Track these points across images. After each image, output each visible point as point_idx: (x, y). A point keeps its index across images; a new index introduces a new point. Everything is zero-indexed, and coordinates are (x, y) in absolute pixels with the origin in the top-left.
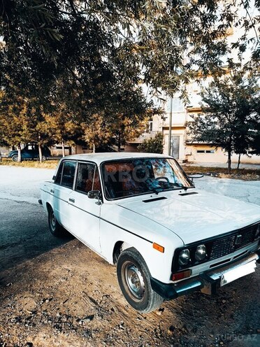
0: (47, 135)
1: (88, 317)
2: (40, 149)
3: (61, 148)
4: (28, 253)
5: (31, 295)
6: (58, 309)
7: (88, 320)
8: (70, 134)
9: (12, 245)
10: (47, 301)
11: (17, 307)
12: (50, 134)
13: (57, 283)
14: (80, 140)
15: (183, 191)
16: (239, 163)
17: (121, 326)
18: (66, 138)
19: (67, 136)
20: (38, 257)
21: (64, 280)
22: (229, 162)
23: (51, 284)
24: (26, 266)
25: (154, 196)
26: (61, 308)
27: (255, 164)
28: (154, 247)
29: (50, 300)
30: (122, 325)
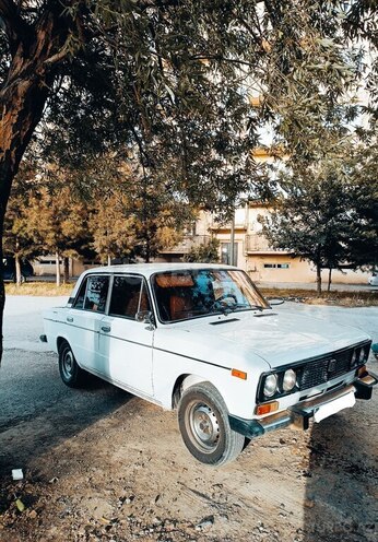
0: (31, 242)
1: (205, 520)
2: (17, 265)
3: (54, 262)
4: (61, 428)
5: (98, 494)
6: (152, 512)
7: (209, 523)
8: (70, 239)
9: (26, 419)
10: (128, 501)
11: (83, 515)
12: (35, 240)
13: (129, 471)
14: (87, 249)
15: (258, 312)
16: (330, 282)
17: (261, 529)
18: (62, 245)
19: (64, 242)
20: (80, 434)
21: (140, 467)
22: (319, 280)
23: (121, 475)
24: (69, 449)
25: (223, 317)
26: (156, 510)
27: (350, 284)
28: (233, 374)
29: (132, 499)
30: (262, 525)
